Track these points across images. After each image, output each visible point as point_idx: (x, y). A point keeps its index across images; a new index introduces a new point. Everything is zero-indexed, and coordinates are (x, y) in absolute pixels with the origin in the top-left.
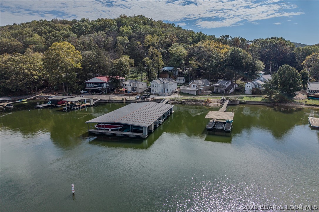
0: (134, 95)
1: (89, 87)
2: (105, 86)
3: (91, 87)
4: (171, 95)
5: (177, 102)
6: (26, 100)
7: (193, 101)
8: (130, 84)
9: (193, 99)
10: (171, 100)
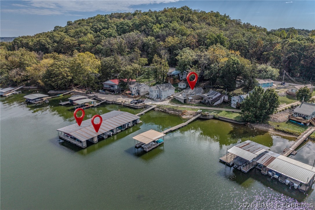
0: (135, 97)
1: (105, 87)
2: (116, 87)
3: (107, 88)
4: (163, 101)
5: (161, 109)
6: (62, 95)
7: (173, 111)
8: (134, 88)
9: (174, 109)
10: (157, 107)
